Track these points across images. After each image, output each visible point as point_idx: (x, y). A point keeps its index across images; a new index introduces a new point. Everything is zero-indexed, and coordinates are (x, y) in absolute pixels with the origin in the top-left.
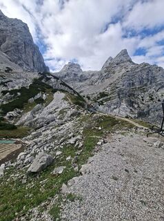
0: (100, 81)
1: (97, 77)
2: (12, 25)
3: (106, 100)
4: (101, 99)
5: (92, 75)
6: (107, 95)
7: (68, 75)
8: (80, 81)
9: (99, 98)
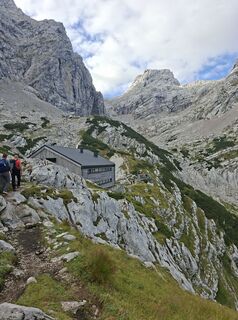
0: (219, 107)
1: (214, 97)
2: (40, 33)
3: (228, 157)
4: (215, 155)
5: (203, 94)
6: (231, 144)
7: (142, 101)
8: (172, 111)
9: (211, 151)
